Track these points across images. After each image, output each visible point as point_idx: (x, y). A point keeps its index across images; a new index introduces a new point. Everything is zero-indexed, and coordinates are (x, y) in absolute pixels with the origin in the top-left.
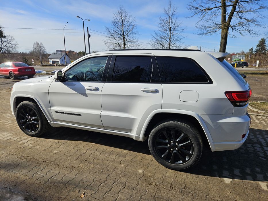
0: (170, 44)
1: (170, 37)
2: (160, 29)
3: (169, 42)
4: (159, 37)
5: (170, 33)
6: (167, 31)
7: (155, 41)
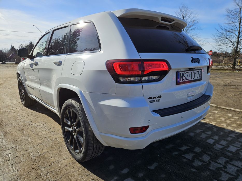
0: (239, 37)
1: (240, 29)
2: (227, 22)
3: (238, 35)
4: (225, 30)
5: (240, 25)
6: (235, 24)
7: (219, 35)
